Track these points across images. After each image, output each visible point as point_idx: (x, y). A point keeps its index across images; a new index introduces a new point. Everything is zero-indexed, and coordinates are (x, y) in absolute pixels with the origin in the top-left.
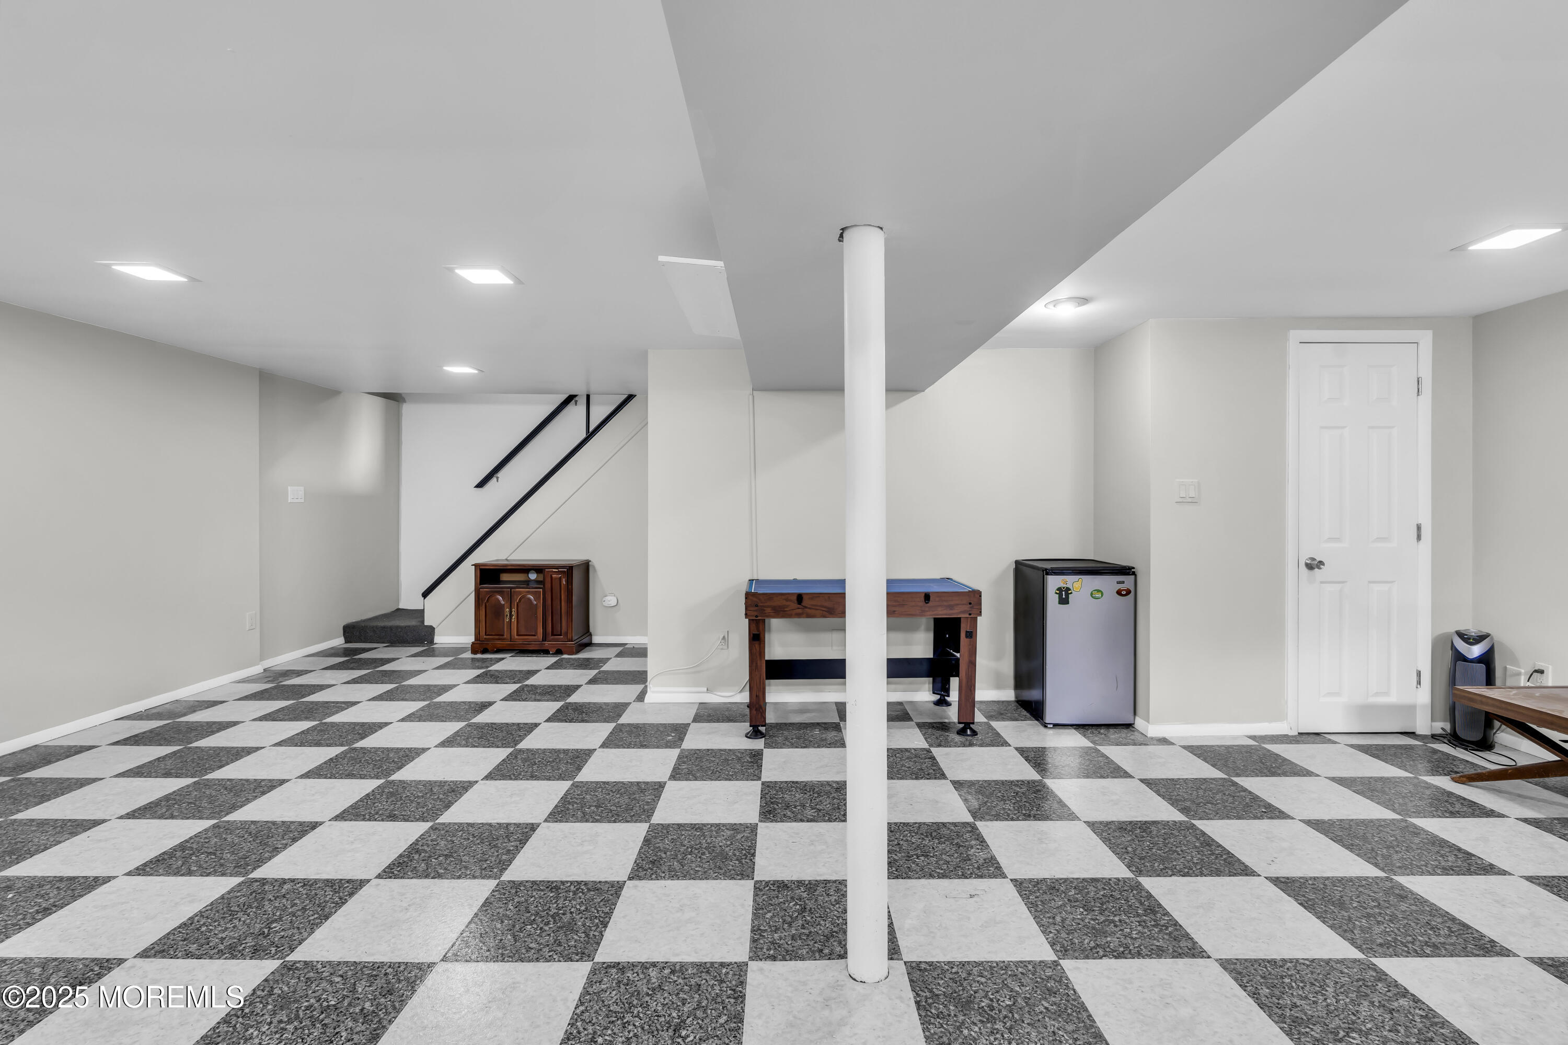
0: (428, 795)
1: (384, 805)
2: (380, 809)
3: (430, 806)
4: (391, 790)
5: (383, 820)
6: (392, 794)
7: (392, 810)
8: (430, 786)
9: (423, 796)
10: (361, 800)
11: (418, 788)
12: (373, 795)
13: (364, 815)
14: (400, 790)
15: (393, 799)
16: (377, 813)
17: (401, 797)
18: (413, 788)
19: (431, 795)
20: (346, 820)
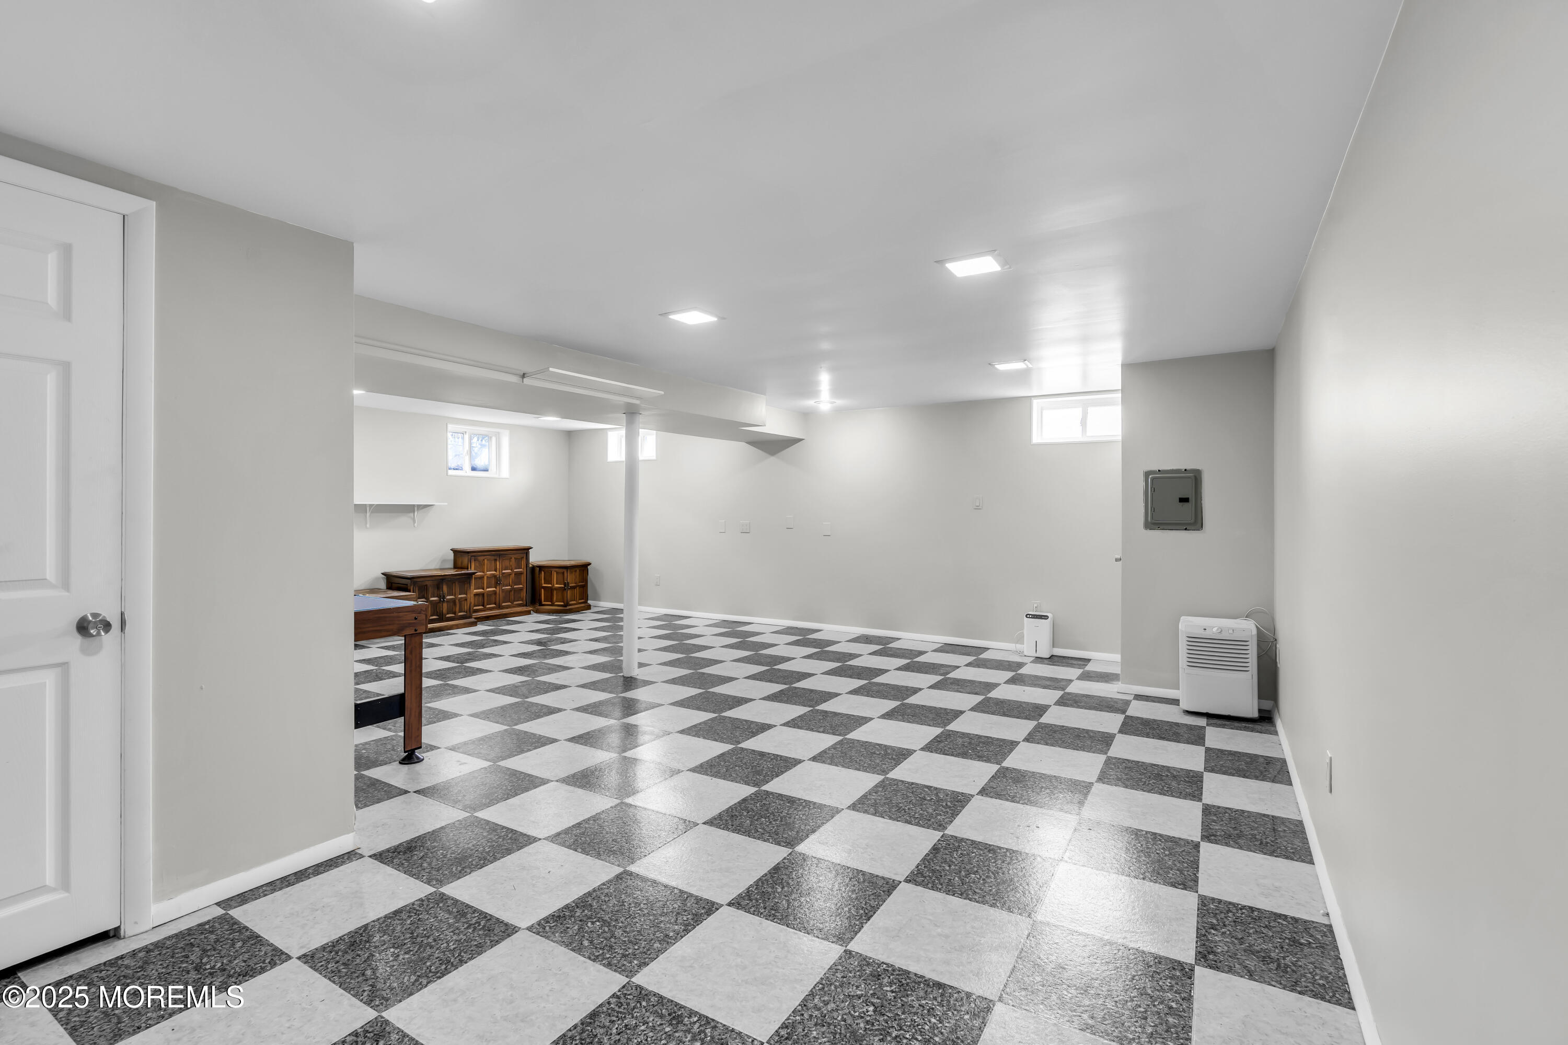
0: (731, 766)
1: (766, 765)
2: (769, 762)
3: (734, 758)
4: (758, 777)
5: (769, 754)
6: (759, 773)
7: (760, 759)
8: (726, 776)
9: (736, 766)
10: (782, 773)
11: (737, 774)
12: (773, 775)
13: (781, 760)
14: (751, 775)
15: (758, 769)
16: (772, 759)
17: (752, 769)
18: (740, 775)
19: (729, 766)
20: (794, 759)
